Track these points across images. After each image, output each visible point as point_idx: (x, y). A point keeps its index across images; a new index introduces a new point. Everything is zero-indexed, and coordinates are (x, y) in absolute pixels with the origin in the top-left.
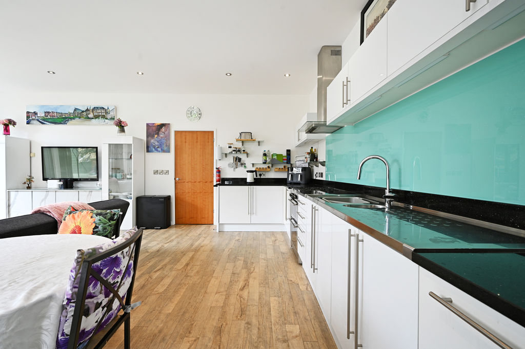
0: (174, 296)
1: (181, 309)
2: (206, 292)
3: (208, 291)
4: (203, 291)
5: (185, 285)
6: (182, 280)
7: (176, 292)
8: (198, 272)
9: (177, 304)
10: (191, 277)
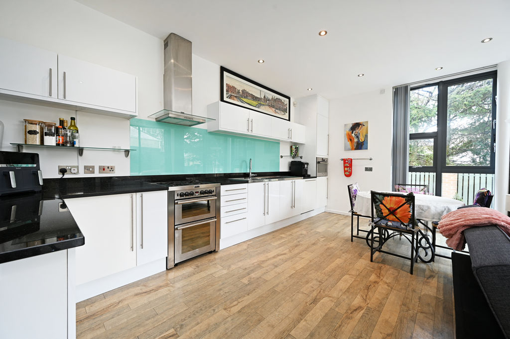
0: (335, 268)
1: (331, 258)
2: (311, 261)
3: (308, 262)
4: (312, 263)
5: (325, 274)
6: (327, 279)
7: (334, 271)
8: (307, 282)
9: (333, 262)
10: (317, 279)
